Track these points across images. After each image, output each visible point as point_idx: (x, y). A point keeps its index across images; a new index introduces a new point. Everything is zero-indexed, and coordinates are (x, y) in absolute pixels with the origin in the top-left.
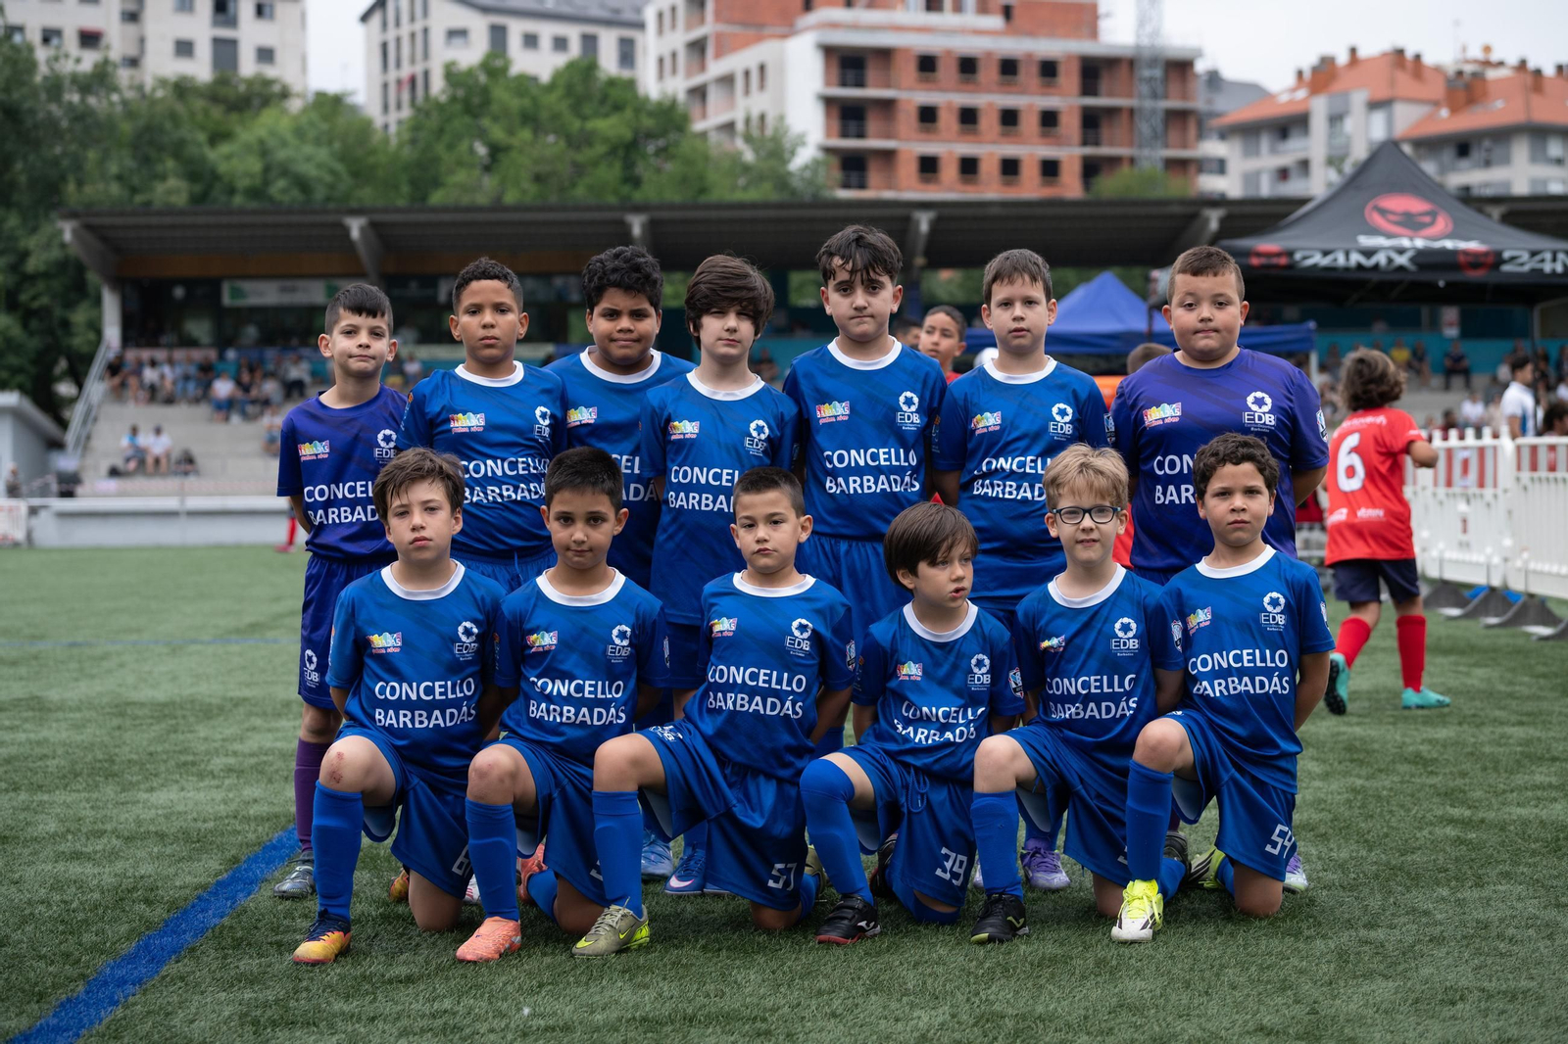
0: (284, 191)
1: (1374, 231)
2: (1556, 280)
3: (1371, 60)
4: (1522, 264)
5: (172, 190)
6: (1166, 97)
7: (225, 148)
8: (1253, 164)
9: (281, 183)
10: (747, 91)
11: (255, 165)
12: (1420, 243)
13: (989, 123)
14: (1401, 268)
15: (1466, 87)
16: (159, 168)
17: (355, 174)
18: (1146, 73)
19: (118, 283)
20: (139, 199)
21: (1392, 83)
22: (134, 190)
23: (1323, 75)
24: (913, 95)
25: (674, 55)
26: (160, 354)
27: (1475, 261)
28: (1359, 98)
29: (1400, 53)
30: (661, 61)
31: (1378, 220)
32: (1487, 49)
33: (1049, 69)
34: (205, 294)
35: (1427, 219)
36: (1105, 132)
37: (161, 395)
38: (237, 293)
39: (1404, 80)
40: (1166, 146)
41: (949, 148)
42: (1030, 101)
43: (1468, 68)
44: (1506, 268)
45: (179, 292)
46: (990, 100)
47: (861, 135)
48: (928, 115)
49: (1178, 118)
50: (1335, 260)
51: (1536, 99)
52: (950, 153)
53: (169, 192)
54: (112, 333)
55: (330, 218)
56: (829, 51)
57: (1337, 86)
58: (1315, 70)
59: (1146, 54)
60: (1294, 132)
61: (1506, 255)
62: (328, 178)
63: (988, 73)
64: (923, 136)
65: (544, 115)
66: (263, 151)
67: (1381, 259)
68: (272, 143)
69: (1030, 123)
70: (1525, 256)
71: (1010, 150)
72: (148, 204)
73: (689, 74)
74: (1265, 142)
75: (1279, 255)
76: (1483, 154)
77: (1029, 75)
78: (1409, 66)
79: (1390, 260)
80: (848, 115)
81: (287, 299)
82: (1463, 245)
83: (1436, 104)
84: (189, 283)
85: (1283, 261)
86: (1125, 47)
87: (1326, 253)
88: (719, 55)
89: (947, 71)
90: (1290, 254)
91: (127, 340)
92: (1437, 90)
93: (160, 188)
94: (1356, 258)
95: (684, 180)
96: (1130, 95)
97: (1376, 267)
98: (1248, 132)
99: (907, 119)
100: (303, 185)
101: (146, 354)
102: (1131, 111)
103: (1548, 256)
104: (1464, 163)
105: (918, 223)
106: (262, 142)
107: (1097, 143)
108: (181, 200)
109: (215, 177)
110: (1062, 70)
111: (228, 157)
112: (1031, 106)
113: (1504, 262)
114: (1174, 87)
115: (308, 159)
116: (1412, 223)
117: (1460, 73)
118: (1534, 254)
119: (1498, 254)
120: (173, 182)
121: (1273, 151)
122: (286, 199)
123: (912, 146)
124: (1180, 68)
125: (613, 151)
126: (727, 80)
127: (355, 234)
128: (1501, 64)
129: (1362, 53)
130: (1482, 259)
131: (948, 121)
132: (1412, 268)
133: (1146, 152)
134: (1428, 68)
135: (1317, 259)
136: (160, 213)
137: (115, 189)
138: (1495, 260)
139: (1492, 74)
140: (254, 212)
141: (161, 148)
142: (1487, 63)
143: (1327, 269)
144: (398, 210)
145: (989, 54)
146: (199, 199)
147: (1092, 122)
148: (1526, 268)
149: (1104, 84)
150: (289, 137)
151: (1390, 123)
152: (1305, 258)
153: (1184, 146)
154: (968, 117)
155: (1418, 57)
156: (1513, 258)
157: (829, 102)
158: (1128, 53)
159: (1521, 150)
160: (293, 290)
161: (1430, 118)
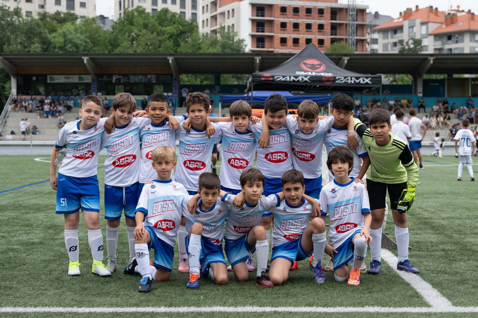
0: (70, 48)
1: (302, 70)
2: (352, 86)
3: (421, 9)
4: (342, 81)
5: (36, 47)
6: (357, 21)
7: (53, 35)
8: (386, 41)
9: (69, 45)
10: (228, 18)
11: (62, 40)
12: (314, 74)
13: (302, 28)
14: (306, 81)
15: (451, 18)
16: (33, 40)
17: (93, 43)
18: (351, 13)
19: (16, 76)
20: (26, 50)
21: (429, 17)
22: (25, 47)
23: (407, 14)
24: (279, 19)
25: (207, 6)
26: (28, 97)
27: (328, 79)
28: (418, 21)
29: (431, 7)
30: (203, 7)
31: (304, 66)
32: (458, 6)
33: (321, 11)
34: (42, 78)
35: (318, 66)
36: (338, 31)
37: (28, 109)
38: (52, 79)
39: (432, 15)
40: (356, 36)
41: (290, 35)
42: (315, 21)
43: (452, 12)
44: (337, 82)
45: (34, 78)
46: (303, 21)
47: (263, 32)
48: (283, 25)
49: (361, 27)
50: (286, 79)
51: (472, 22)
52: (291, 37)
53: (35, 48)
54: (14, 91)
55: (78, 57)
56: (253, 5)
57: (412, 18)
58: (405, 12)
59: (351, 7)
60: (398, 31)
61: (337, 78)
62: (84, 44)
63: (302, 13)
64: (282, 32)
65: (150, 25)
66: (65, 36)
67: (300, 78)
68: (67, 33)
69: (315, 28)
70: (343, 78)
71: (309, 36)
72: (29, 51)
73: (211, 12)
74: (390, 34)
75: (270, 77)
76: (456, 39)
77: (315, 13)
78: (434, 11)
79: (303, 79)
80: (259, 25)
81: (67, 81)
82: (326, 75)
83: (442, 23)
84: (37, 76)
85: (271, 79)
86: (345, 5)
87: (284, 77)
88: (220, 6)
89: (290, 12)
90: (273, 77)
91: (18, 93)
92: (442, 19)
93: (33, 46)
94: (292, 78)
95: (193, 46)
96: (346, 20)
97: (299, 81)
98: (384, 31)
99: (277, 26)
100: (76, 46)
101: (23, 97)
102: (346, 24)
103: (349, 78)
104: (450, 42)
105: (256, 60)
106: (64, 33)
107: (336, 35)
108: (39, 50)
109: (50, 43)
110: (325, 11)
111: (54, 37)
112: (315, 23)
113: (337, 80)
114: (359, 17)
115: (78, 38)
116: (313, 67)
117: (449, 14)
118: (345, 78)
119: (335, 77)
120: (36, 45)
121: (392, 37)
122: (71, 50)
123: (278, 35)
124: (361, 12)
125: (171, 37)
126: (223, 14)
127: (85, 62)
128: (463, 11)
129: (420, 8)
130: (330, 79)
131: (290, 27)
132: (309, 81)
133: (351, 37)
134: (440, 12)
135: (281, 78)
136: (33, 55)
137: (19, 47)
138: (334, 79)
139: (459, 14)
140: (62, 55)
141: (34, 34)
142: (458, 11)
143: (284, 81)
144: (105, 54)
145: (303, 7)
146: (45, 50)
147: (334, 28)
148: (343, 82)
149: (338, 17)
150: (72, 31)
151: (427, 29)
152: (278, 78)
153: (363, 36)
154: (296, 26)
155: (437, 9)
156: (339, 79)
157: (253, 21)
158: (346, 7)
159: (467, 38)
160: (69, 78)
161: (440, 27)
